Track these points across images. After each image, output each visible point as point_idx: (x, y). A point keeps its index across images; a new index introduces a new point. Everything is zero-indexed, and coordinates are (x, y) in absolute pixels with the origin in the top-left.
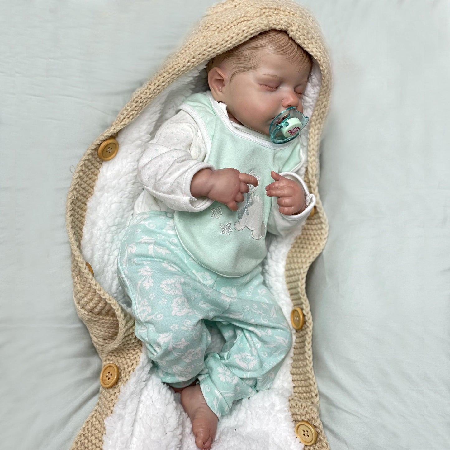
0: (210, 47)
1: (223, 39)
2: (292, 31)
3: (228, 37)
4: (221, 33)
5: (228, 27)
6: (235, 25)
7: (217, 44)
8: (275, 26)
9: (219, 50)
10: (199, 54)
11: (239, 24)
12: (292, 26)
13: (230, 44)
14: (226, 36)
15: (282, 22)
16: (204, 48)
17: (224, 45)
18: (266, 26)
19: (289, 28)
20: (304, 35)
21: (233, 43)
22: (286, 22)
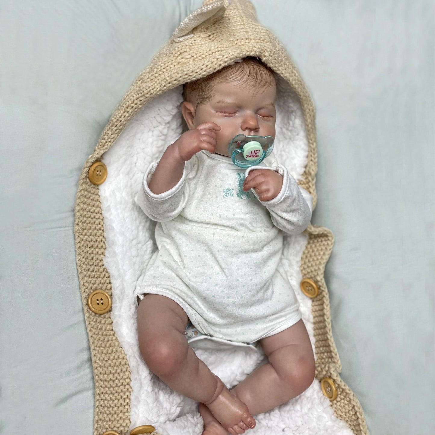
0: (186, 74)
1: (198, 67)
2: (265, 56)
3: (203, 65)
4: (196, 61)
5: (203, 56)
6: (210, 55)
7: (193, 72)
8: (248, 52)
9: (194, 77)
10: (175, 80)
11: (213, 54)
12: (264, 51)
13: (205, 71)
14: (201, 64)
15: (255, 49)
16: (180, 75)
17: (199, 73)
18: (239, 54)
19: (262, 54)
20: (275, 59)
21: (208, 70)
22: (259, 48)
